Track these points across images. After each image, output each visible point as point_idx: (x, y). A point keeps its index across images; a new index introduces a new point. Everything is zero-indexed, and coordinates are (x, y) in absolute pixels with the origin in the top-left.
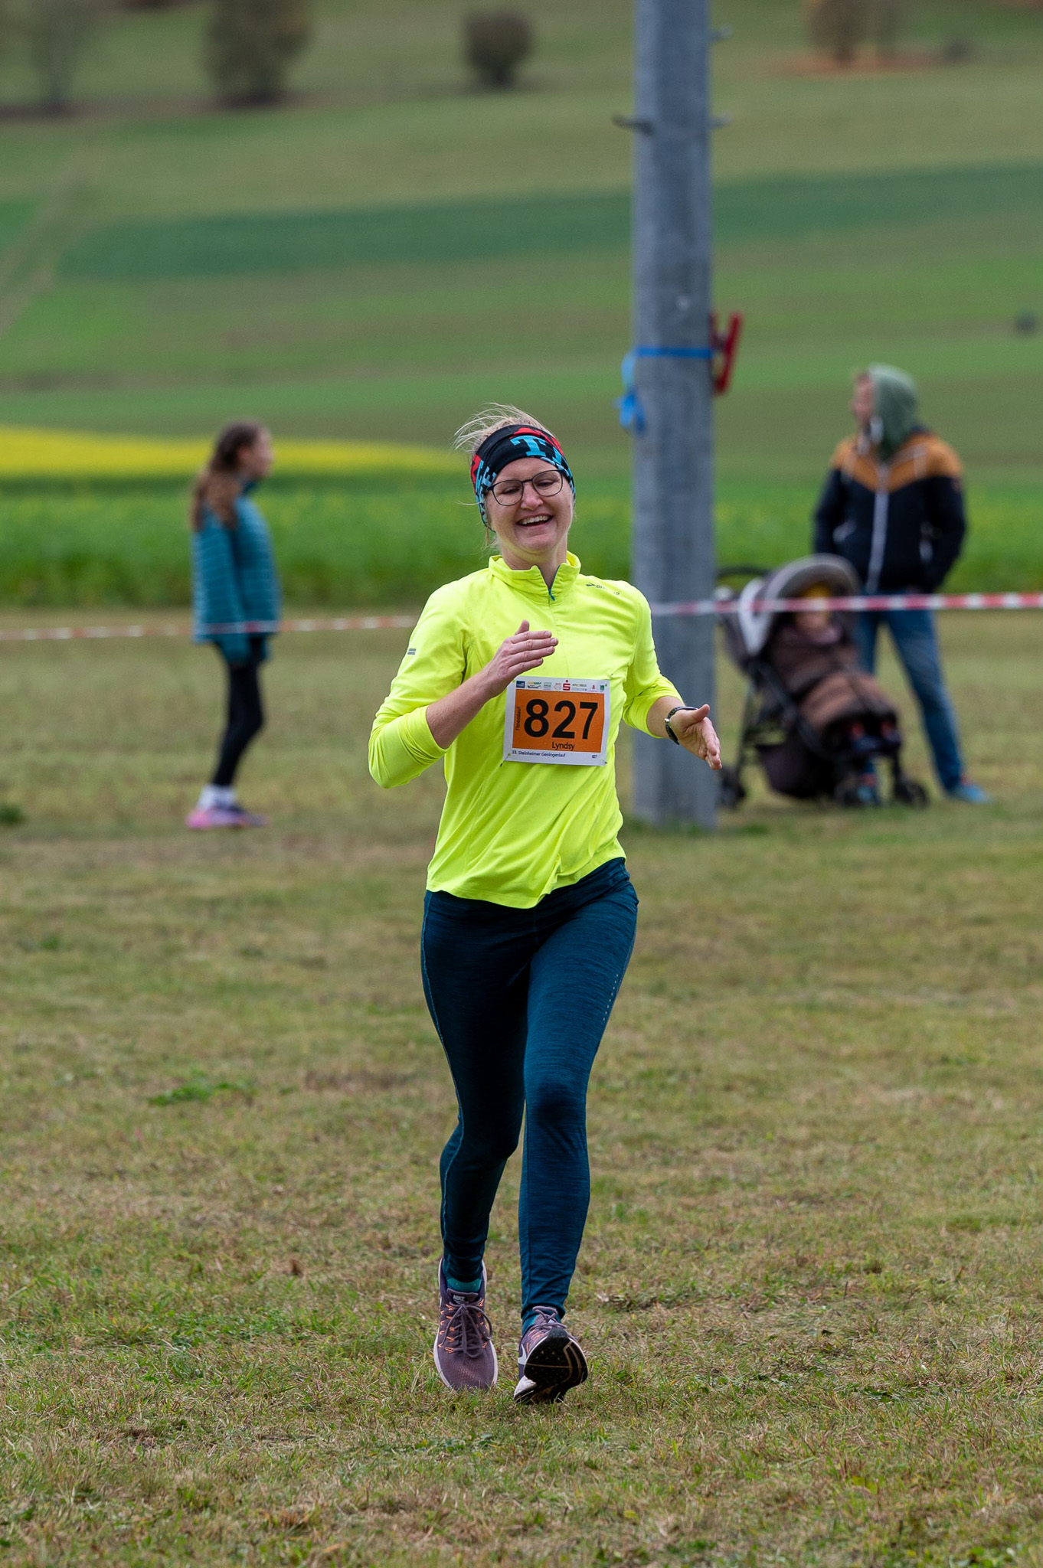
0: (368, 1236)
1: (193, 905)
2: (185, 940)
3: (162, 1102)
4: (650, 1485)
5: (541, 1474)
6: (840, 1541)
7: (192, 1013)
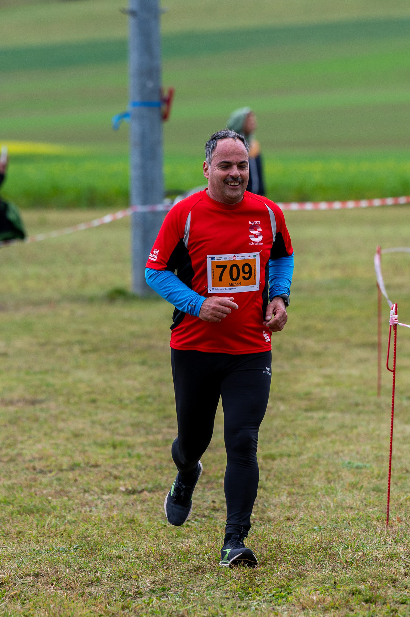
0: (27, 465)
4: (143, 565)
5: (98, 561)
6: (220, 586)
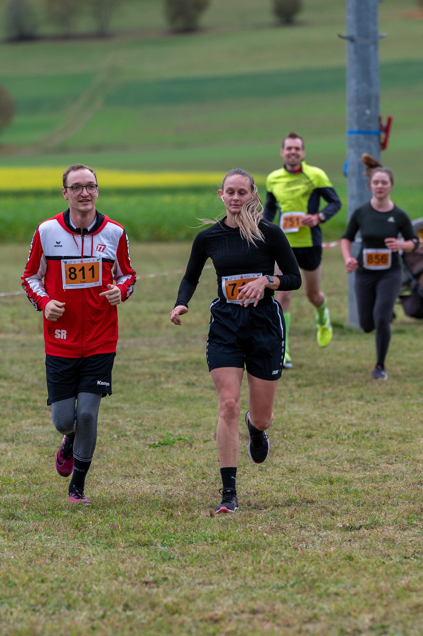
1: (166, 365)
2: (163, 379)
3: (155, 446)
4: (361, 602)
5: (316, 598)
7: (166, 409)
